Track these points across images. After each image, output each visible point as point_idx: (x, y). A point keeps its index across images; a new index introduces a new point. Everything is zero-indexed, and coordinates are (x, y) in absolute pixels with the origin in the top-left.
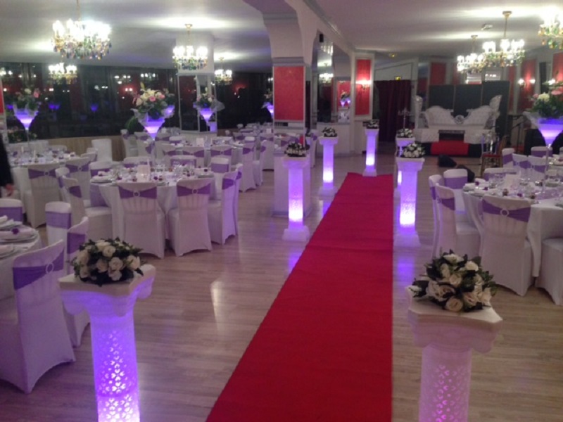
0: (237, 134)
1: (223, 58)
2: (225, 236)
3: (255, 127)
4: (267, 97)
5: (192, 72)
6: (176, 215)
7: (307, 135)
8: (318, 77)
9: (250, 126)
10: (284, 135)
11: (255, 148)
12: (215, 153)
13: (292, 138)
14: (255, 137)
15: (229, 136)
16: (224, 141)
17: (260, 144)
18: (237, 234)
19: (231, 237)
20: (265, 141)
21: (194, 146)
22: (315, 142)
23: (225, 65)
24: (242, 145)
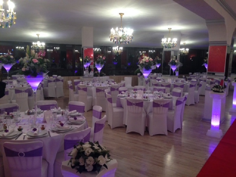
0: (187, 77)
1: (185, 43)
2: (175, 129)
3: (198, 74)
4: (205, 61)
5: (169, 49)
6: (151, 116)
7: (225, 80)
8: (233, 52)
9: (195, 74)
10: (212, 79)
11: (196, 85)
12: (175, 86)
13: (217, 81)
14: (197, 79)
15: (184, 78)
16: (181, 81)
17: (199, 83)
18: (182, 128)
19: (179, 129)
20: (201, 82)
21: (166, 82)
22: (229, 84)
23: (185, 46)
24: (189, 83)
